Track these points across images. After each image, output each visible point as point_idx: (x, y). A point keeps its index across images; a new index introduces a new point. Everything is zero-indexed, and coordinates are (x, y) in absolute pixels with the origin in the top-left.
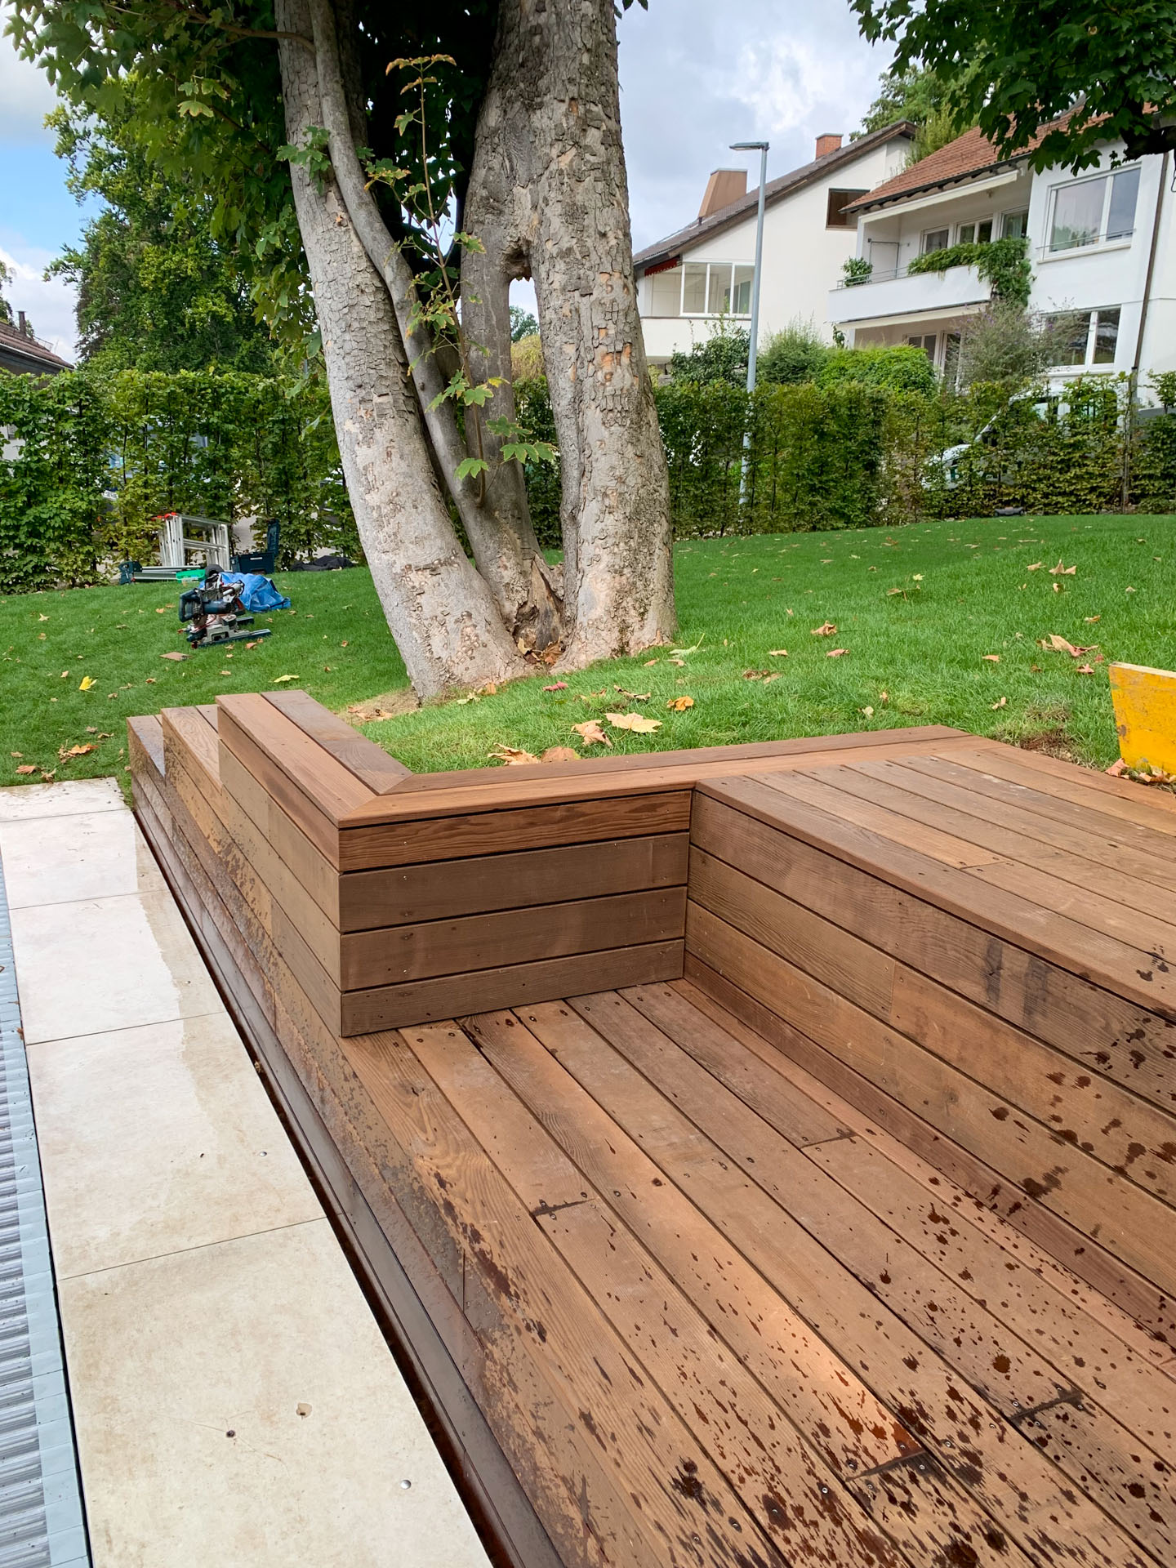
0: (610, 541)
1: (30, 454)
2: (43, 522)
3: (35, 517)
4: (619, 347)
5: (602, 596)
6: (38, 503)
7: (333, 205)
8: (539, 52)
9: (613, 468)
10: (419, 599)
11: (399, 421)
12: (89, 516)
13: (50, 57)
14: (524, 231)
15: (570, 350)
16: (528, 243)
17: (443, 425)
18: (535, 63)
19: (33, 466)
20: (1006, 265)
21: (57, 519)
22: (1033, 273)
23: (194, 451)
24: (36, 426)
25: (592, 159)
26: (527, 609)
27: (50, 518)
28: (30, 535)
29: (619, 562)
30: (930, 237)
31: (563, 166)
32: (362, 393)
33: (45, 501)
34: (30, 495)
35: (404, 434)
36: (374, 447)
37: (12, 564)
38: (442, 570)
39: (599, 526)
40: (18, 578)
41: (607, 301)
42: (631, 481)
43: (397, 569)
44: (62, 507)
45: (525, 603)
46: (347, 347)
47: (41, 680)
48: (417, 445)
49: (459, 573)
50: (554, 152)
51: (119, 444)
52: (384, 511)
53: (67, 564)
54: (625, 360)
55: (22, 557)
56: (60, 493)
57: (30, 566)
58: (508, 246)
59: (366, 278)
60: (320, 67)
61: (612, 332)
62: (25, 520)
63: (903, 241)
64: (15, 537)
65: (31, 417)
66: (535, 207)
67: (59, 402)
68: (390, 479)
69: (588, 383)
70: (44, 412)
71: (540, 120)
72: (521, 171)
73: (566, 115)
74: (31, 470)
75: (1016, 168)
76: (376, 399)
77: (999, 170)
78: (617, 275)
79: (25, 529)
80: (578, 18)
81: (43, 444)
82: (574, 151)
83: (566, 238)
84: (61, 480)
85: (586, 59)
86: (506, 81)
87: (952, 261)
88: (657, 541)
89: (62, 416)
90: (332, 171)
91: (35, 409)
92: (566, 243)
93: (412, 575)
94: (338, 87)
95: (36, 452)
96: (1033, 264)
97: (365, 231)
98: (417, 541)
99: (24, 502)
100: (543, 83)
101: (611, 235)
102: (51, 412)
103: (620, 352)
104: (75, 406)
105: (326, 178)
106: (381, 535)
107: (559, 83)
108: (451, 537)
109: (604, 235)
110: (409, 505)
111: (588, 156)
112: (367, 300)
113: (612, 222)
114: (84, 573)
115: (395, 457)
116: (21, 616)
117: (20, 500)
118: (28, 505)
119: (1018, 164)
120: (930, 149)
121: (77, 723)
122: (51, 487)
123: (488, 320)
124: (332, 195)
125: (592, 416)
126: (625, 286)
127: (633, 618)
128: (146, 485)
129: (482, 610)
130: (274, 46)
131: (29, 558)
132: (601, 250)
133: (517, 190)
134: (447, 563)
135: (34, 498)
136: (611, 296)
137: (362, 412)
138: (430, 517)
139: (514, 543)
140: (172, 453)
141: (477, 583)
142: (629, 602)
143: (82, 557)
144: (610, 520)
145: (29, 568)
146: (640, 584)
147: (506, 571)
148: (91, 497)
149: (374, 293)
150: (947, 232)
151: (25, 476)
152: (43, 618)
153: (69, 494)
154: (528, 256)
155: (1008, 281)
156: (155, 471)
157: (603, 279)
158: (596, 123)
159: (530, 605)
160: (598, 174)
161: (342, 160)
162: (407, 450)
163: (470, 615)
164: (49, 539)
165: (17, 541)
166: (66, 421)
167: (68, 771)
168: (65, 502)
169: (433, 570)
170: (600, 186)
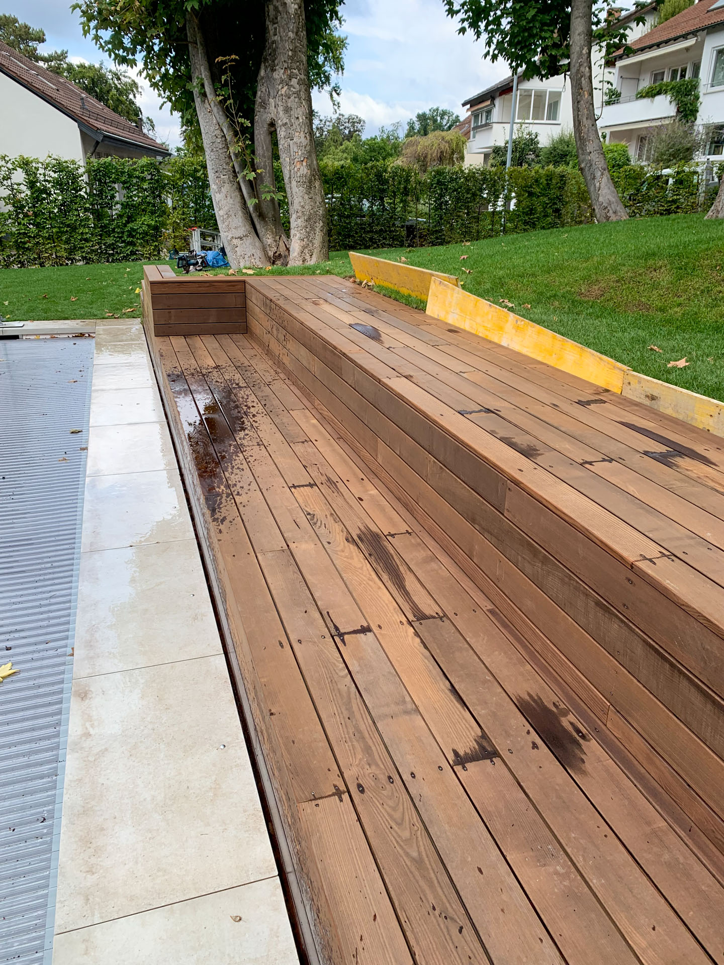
0: (299, 228)
1: (128, 198)
2: (135, 230)
3: (131, 228)
4: (302, 159)
5: (297, 249)
6: (132, 221)
7: (207, 105)
8: (275, 50)
9: (300, 202)
10: (236, 249)
11: (231, 185)
12: (156, 228)
13: (109, 48)
14: (273, 116)
15: (288, 159)
16: (274, 120)
17: (245, 185)
18: (274, 54)
19: (129, 203)
20: (686, 95)
21: (141, 229)
22: (700, 100)
23: (207, 197)
24: (131, 184)
25: (294, 90)
26: (277, 254)
27: (138, 229)
28: (129, 236)
29: (302, 237)
30: (656, 75)
31: (283, 93)
32: (217, 174)
33: (136, 220)
34: (129, 217)
35: (232, 189)
36: (221, 194)
37: (121, 250)
38: (244, 238)
39: (296, 223)
40: (124, 256)
41: (298, 142)
42: (307, 207)
43: (229, 238)
44: (143, 224)
45: (276, 252)
46: (212, 157)
47: (121, 289)
48: (237, 193)
49: (251, 239)
50: (280, 87)
51: (170, 193)
52: (225, 217)
53: (146, 251)
54: (304, 164)
55: (125, 247)
56: (143, 216)
57: (129, 251)
58: (268, 121)
59: (218, 132)
60: (200, 55)
61: (300, 154)
62: (126, 229)
63: (641, 78)
64: (121, 238)
65: (128, 180)
66: (275, 107)
67: (142, 173)
68: (226, 206)
69: (292, 171)
70: (135, 177)
71: (276, 75)
72: (272, 94)
73: (283, 74)
74: (129, 205)
75: (696, 36)
76: (222, 177)
77: (688, 37)
78: (302, 133)
79: (126, 233)
80: (287, 38)
81: (134, 193)
82: (287, 87)
83: (285, 119)
84: (143, 210)
85: (290, 53)
86: (266, 60)
87: (658, 92)
88: (318, 230)
89: (143, 179)
90: (205, 93)
91: (130, 176)
92: (284, 121)
93: (234, 240)
94: (206, 63)
95: (131, 197)
96: (701, 95)
97: (217, 115)
98: (236, 228)
99: (126, 221)
100: (276, 62)
101: (300, 118)
102: (138, 177)
103: (302, 161)
104: (149, 174)
105: (204, 95)
106: (224, 226)
107: (281, 63)
108: (248, 227)
109: (298, 118)
110: (233, 215)
111: (292, 89)
112: (219, 140)
113: (301, 113)
114: (154, 255)
115: (229, 198)
116: (119, 269)
117: (124, 220)
118: (128, 222)
119: (698, 34)
120: (663, 20)
121: (131, 303)
122: (138, 214)
123: (263, 148)
124: (206, 101)
125: (294, 183)
126: (305, 137)
127: (308, 257)
128: (183, 214)
129: (259, 253)
130: (187, 46)
131: (128, 247)
132: (297, 124)
133: (271, 100)
134: (246, 236)
135: (130, 219)
136: (300, 141)
137: (217, 181)
138: (240, 220)
139: (272, 229)
140: (196, 198)
141: (258, 243)
142: (306, 251)
143: (153, 247)
144: (299, 221)
145: (128, 252)
146: (310, 245)
147: (269, 239)
148: (157, 219)
149: (221, 138)
150: (664, 72)
151: (126, 208)
152: (128, 270)
153: (146, 217)
154: (275, 125)
155: (686, 104)
156: (188, 207)
157: (297, 134)
158: (296, 76)
159: (278, 253)
160: (296, 95)
161: (208, 89)
162: (233, 195)
163: (253, 255)
164: (138, 239)
165: (123, 239)
166: (145, 182)
167: (124, 316)
168: (144, 222)
169: (241, 238)
170: (297, 100)
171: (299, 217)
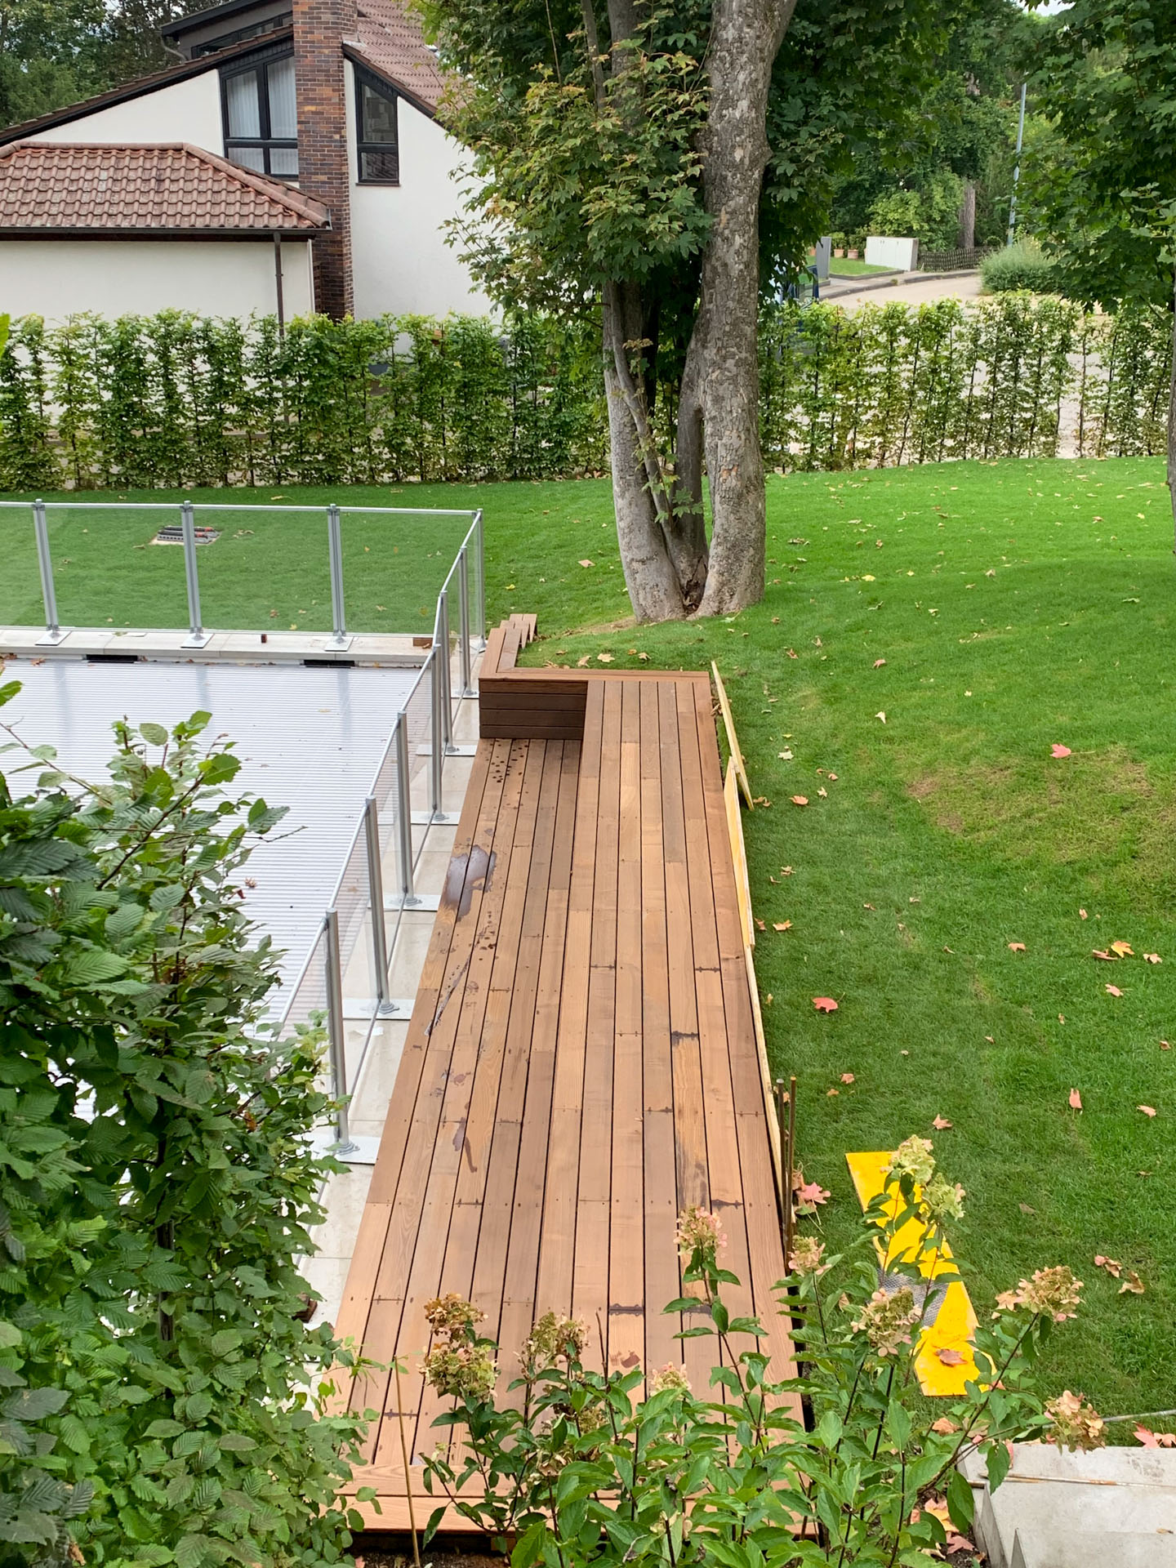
0: (719, 559)
4: (731, 467)
5: (714, 585)
8: (709, 321)
9: (724, 524)
10: (636, 573)
11: (638, 488)
14: (700, 403)
16: (701, 409)
18: (706, 328)
29: (724, 569)
31: (714, 377)
32: (622, 474)
35: (640, 495)
36: (624, 500)
38: (649, 561)
39: (715, 550)
41: (728, 444)
42: (730, 532)
43: (629, 559)
46: (617, 451)
48: (646, 500)
49: (659, 562)
50: (710, 371)
52: (626, 531)
54: (733, 473)
58: (695, 407)
59: (627, 420)
60: (612, 322)
61: (729, 459)
66: (703, 393)
68: (629, 516)
69: (718, 481)
72: (701, 376)
73: (716, 353)
76: (629, 477)
78: (735, 431)
80: (725, 308)
82: (719, 370)
83: (714, 411)
86: (697, 332)
88: (745, 560)
90: (615, 369)
92: (713, 414)
93: (635, 563)
98: (639, 547)
100: (709, 337)
103: (731, 470)
106: (623, 542)
107: (714, 339)
108: (656, 546)
110: (636, 529)
112: (627, 430)
115: (635, 505)
123: (686, 440)
125: (718, 498)
127: (727, 597)
129: (665, 583)
133: (699, 384)
134: (651, 559)
136: (730, 442)
137: (621, 483)
139: (687, 552)
141: (668, 566)
142: (726, 589)
144: (719, 548)
146: (732, 581)
147: (683, 563)
149: (631, 427)
154: (702, 416)
157: (728, 433)
159: (693, 582)
162: (639, 502)
163: (659, 585)
169: (643, 562)
171: (719, 544)
